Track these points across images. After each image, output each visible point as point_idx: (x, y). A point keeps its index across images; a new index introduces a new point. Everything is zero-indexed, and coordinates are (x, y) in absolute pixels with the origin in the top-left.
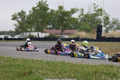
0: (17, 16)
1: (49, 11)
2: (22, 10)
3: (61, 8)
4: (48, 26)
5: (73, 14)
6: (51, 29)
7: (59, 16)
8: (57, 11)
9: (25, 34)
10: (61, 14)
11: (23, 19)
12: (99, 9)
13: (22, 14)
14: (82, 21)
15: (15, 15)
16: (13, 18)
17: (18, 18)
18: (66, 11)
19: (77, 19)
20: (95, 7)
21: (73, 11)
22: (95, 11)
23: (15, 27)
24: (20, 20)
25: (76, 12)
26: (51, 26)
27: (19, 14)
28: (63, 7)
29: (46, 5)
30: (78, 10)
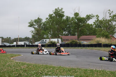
0: (34, 23)
1: (65, 18)
2: (38, 18)
3: (76, 14)
4: (64, 33)
5: (88, 20)
6: (67, 35)
7: (75, 23)
8: (73, 17)
9: (45, 41)
10: (76, 20)
11: (39, 26)
12: (114, 15)
13: (38, 21)
14: (96, 27)
15: (32, 22)
16: (29, 25)
17: (35, 25)
18: (81, 17)
19: (91, 25)
20: (110, 13)
21: (89, 17)
22: (110, 17)
23: (32, 34)
24: (36, 26)
25: (91, 18)
26: (67, 33)
27: (35, 21)
28: (78, 14)
29: (62, 12)
30: (93, 17)
